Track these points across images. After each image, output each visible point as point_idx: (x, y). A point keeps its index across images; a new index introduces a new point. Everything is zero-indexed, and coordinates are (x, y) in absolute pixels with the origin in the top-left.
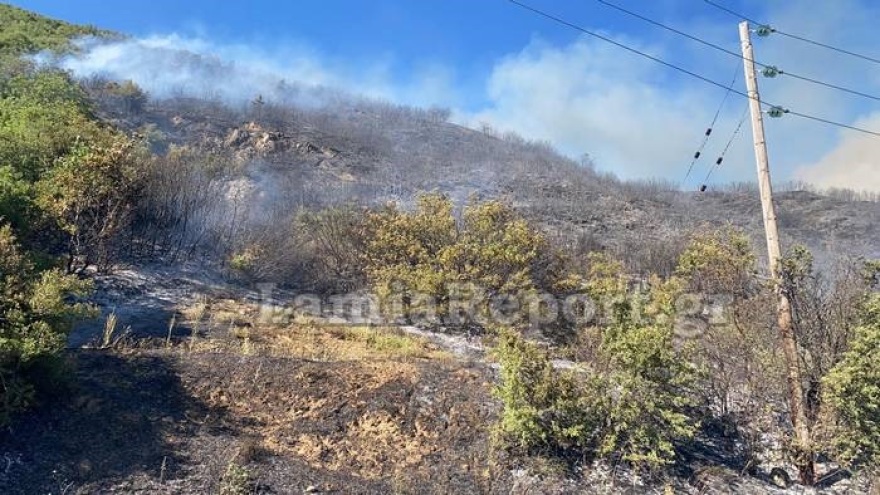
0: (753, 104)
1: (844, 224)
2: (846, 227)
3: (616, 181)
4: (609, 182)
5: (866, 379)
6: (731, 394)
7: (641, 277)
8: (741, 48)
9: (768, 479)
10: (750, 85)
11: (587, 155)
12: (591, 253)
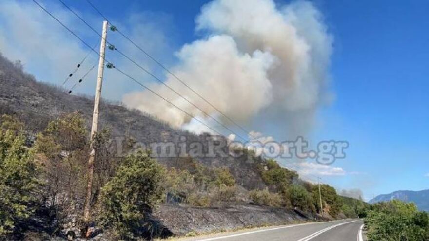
0: (101, 59)
1: (134, 124)
2: (135, 126)
3: (33, 80)
4: (30, 80)
5: (118, 189)
6: (58, 196)
7: (32, 133)
8: (102, 32)
9: (65, 236)
10: (102, 50)
11: (20, 61)
12: (5, 115)
